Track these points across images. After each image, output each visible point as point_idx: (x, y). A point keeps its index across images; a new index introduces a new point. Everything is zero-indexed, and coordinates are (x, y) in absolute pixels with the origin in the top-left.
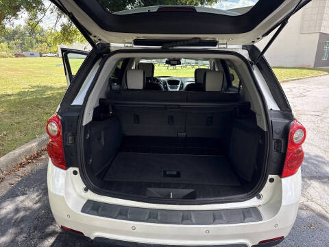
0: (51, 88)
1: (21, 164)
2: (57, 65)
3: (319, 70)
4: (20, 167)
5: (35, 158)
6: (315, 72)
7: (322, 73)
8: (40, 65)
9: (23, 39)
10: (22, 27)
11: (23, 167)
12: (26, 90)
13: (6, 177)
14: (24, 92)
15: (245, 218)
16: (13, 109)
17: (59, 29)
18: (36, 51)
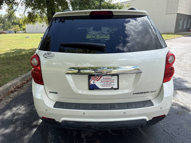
0: (24, 50)
1: (11, 91)
2: (26, 37)
3: (177, 34)
4: (11, 93)
5: (19, 88)
6: (176, 36)
7: (179, 36)
8: (16, 38)
9: (4, 23)
10: (3, 16)
11: (12, 93)
12: (9, 52)
13: (4, 99)
14: (8, 53)
15: (144, 105)
16: (3, 62)
17: (27, 15)
18: (12, 30)
